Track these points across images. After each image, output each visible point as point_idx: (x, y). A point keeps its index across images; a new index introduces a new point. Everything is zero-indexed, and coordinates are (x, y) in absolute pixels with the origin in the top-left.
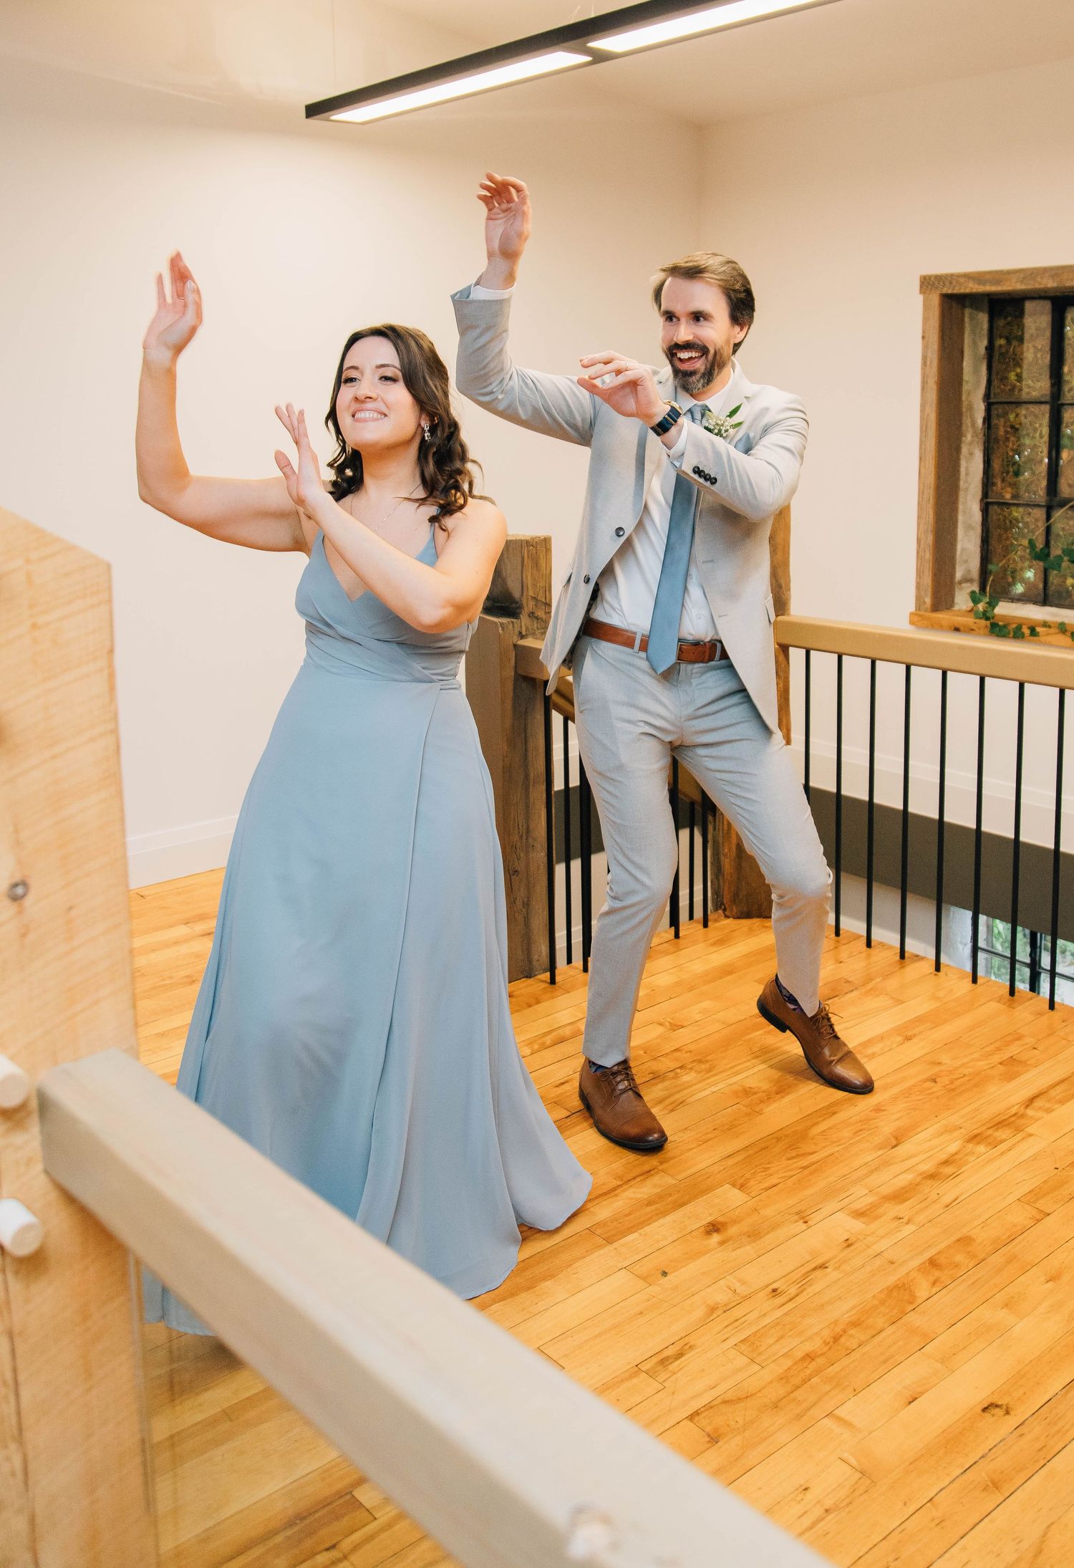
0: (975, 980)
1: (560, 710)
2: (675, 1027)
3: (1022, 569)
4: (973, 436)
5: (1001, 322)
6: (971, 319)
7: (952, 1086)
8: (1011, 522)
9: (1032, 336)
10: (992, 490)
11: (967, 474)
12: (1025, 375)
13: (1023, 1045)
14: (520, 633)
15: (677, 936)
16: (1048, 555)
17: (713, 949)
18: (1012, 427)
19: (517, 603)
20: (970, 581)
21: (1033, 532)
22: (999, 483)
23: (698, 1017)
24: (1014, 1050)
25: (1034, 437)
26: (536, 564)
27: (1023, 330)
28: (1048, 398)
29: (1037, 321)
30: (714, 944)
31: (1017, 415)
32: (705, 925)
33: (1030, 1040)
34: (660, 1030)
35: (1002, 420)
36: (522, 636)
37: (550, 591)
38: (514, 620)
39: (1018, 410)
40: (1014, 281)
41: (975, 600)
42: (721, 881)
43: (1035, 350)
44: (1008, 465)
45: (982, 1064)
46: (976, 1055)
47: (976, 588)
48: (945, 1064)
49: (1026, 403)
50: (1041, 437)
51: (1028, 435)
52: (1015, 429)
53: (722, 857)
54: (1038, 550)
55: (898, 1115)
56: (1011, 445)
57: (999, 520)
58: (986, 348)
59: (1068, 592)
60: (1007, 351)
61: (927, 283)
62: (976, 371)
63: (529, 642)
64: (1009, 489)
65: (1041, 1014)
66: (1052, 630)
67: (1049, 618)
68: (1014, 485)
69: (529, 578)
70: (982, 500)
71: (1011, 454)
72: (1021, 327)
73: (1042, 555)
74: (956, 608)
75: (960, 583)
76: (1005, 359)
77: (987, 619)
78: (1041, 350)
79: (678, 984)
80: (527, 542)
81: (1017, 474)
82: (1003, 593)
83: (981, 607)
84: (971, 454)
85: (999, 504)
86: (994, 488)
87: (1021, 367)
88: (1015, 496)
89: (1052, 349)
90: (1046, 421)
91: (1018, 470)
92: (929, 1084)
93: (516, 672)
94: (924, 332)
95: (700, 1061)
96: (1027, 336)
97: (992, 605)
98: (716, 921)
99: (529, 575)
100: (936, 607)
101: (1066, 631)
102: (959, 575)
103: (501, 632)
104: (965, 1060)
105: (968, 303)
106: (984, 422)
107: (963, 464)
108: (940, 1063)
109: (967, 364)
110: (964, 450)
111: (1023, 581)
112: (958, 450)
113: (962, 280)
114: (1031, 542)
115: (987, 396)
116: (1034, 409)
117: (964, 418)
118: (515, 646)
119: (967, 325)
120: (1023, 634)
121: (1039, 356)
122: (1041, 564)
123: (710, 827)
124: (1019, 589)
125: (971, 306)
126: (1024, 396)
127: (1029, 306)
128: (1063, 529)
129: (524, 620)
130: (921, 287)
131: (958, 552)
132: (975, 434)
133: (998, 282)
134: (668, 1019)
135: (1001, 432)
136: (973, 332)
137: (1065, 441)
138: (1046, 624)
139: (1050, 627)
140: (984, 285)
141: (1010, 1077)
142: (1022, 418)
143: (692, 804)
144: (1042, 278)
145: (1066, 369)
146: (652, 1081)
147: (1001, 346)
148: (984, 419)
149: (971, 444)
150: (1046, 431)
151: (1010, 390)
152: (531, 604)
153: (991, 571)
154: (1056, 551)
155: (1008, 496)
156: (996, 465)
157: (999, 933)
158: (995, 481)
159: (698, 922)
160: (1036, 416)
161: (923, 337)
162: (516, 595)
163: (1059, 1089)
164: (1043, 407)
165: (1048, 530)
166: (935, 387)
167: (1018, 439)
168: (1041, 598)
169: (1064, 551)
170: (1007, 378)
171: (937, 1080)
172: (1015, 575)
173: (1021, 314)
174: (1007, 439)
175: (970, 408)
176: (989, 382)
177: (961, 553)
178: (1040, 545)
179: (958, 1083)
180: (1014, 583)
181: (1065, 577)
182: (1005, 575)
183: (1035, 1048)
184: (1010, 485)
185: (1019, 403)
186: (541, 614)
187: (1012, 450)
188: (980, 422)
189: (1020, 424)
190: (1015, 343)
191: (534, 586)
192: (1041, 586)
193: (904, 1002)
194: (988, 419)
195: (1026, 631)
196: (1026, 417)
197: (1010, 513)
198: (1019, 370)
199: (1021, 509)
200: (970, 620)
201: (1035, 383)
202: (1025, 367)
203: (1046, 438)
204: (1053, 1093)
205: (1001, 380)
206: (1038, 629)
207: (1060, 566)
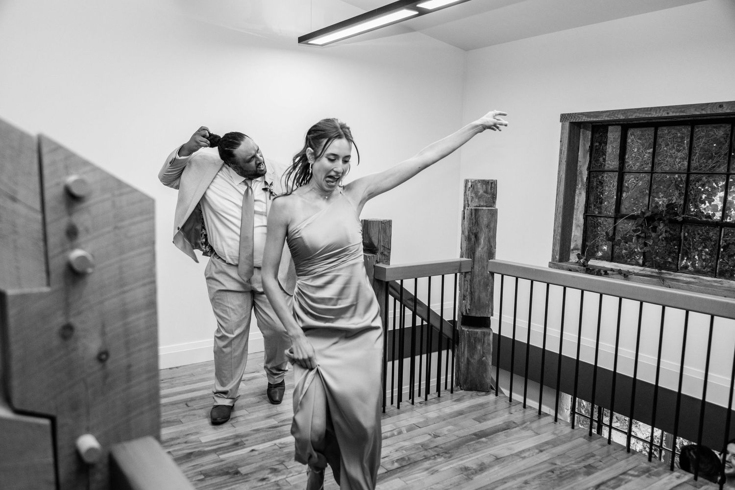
0: (573, 427)
1: (393, 295)
2: (436, 436)
3: (601, 245)
4: (581, 186)
5: (597, 135)
6: (583, 134)
7: (561, 475)
8: (597, 224)
9: (611, 141)
10: (589, 210)
11: (578, 202)
12: (607, 159)
13: (595, 459)
14: (377, 261)
15: (439, 396)
16: (614, 239)
17: (455, 403)
18: (600, 182)
19: (376, 248)
20: (578, 249)
21: (607, 229)
22: (593, 207)
23: (446, 433)
24: (591, 461)
25: (610, 187)
26: (385, 232)
27: (607, 139)
28: (618, 169)
29: (613, 135)
30: (455, 401)
31: (603, 177)
32: (452, 392)
33: (598, 457)
34: (429, 437)
35: (595, 179)
36: (377, 262)
37: (391, 243)
38: (375, 255)
39: (603, 175)
40: (604, 116)
41: (579, 258)
42: (460, 374)
43: (612, 148)
44: (597, 199)
45: (575, 466)
46: (573, 462)
47: (580, 252)
48: (558, 465)
49: (606, 171)
50: (613, 186)
51: (607, 186)
52: (601, 183)
53: (460, 363)
54: (610, 237)
55: (536, 486)
56: (599, 190)
57: (592, 223)
58: (589, 147)
59: (623, 256)
60: (599, 148)
61: (564, 117)
62: (584, 157)
63: (381, 265)
64: (597, 209)
65: (604, 446)
66: (615, 273)
67: (613, 267)
68: (600, 208)
69: (382, 237)
70: (584, 214)
71: (599, 194)
72: (606, 137)
73: (611, 239)
74: (570, 261)
75: (573, 250)
76: (598, 151)
77: (584, 266)
78: (615, 148)
79: (438, 417)
80: (381, 222)
81: (601, 203)
82: (592, 255)
83: (582, 261)
84: (580, 193)
85: (592, 216)
86: (590, 209)
87: (605, 155)
88: (600, 213)
89: (620, 147)
90: (616, 179)
91: (602, 201)
92: (550, 473)
93: (374, 278)
94: (561, 139)
95: (446, 453)
96: (609, 142)
97: (587, 260)
98: (456, 391)
99: (382, 236)
100: (561, 260)
101: (621, 273)
102: (572, 247)
103: (368, 260)
104: (568, 464)
105: (582, 126)
106: (587, 179)
107: (576, 198)
108: (556, 464)
109: (580, 153)
110: (577, 192)
111: (602, 250)
112: (575, 191)
113: (580, 116)
114: (606, 233)
115: (589, 168)
116: (611, 174)
117: (578, 177)
118: (374, 266)
119: (581, 136)
120: (601, 274)
121: (614, 150)
122: (611, 243)
123: (456, 350)
124: (600, 254)
125: (584, 128)
126: (606, 168)
127: (610, 128)
128: (622, 228)
129: (379, 255)
130: (561, 119)
131: (572, 237)
132: (583, 185)
133: (597, 117)
134: (433, 433)
135: (595, 184)
136: (584, 139)
137: (625, 189)
138: (612, 270)
139: (614, 271)
140: (590, 118)
141: (588, 474)
142: (605, 178)
143: (449, 339)
144: (618, 115)
145: (627, 157)
146: (424, 460)
147: (596, 146)
148: (587, 178)
149: (580, 189)
150: (616, 184)
151: (600, 166)
152: (382, 249)
153: (587, 246)
154: (618, 238)
155: (597, 213)
156: (592, 199)
157: (584, 406)
158: (590, 206)
159: (448, 390)
160: (611, 178)
161: (561, 141)
162: (376, 244)
163: (612, 482)
164: (615, 173)
165: (615, 228)
166: (565, 163)
167: (603, 187)
168: (610, 258)
169: (621, 237)
170: (599, 160)
171: (554, 472)
172: (598, 248)
173: (606, 131)
174: (598, 187)
175: (581, 173)
176: (590, 162)
177: (574, 237)
178: (611, 234)
179: (564, 474)
180: (598, 252)
181: (621, 249)
182: (593, 247)
183: (601, 461)
184: (598, 208)
185: (604, 172)
186: (386, 253)
187: (600, 192)
188: (585, 179)
189: (604, 181)
190: (603, 145)
191: (384, 241)
192: (610, 253)
193: (539, 434)
194: (589, 178)
195: (603, 273)
196: (606, 178)
197: (597, 220)
198: (604, 157)
199: (602, 219)
200: (576, 267)
201: (612, 162)
202: (607, 155)
203: (616, 187)
204: (609, 483)
205: (596, 161)
206: (608, 272)
207: (620, 244)
